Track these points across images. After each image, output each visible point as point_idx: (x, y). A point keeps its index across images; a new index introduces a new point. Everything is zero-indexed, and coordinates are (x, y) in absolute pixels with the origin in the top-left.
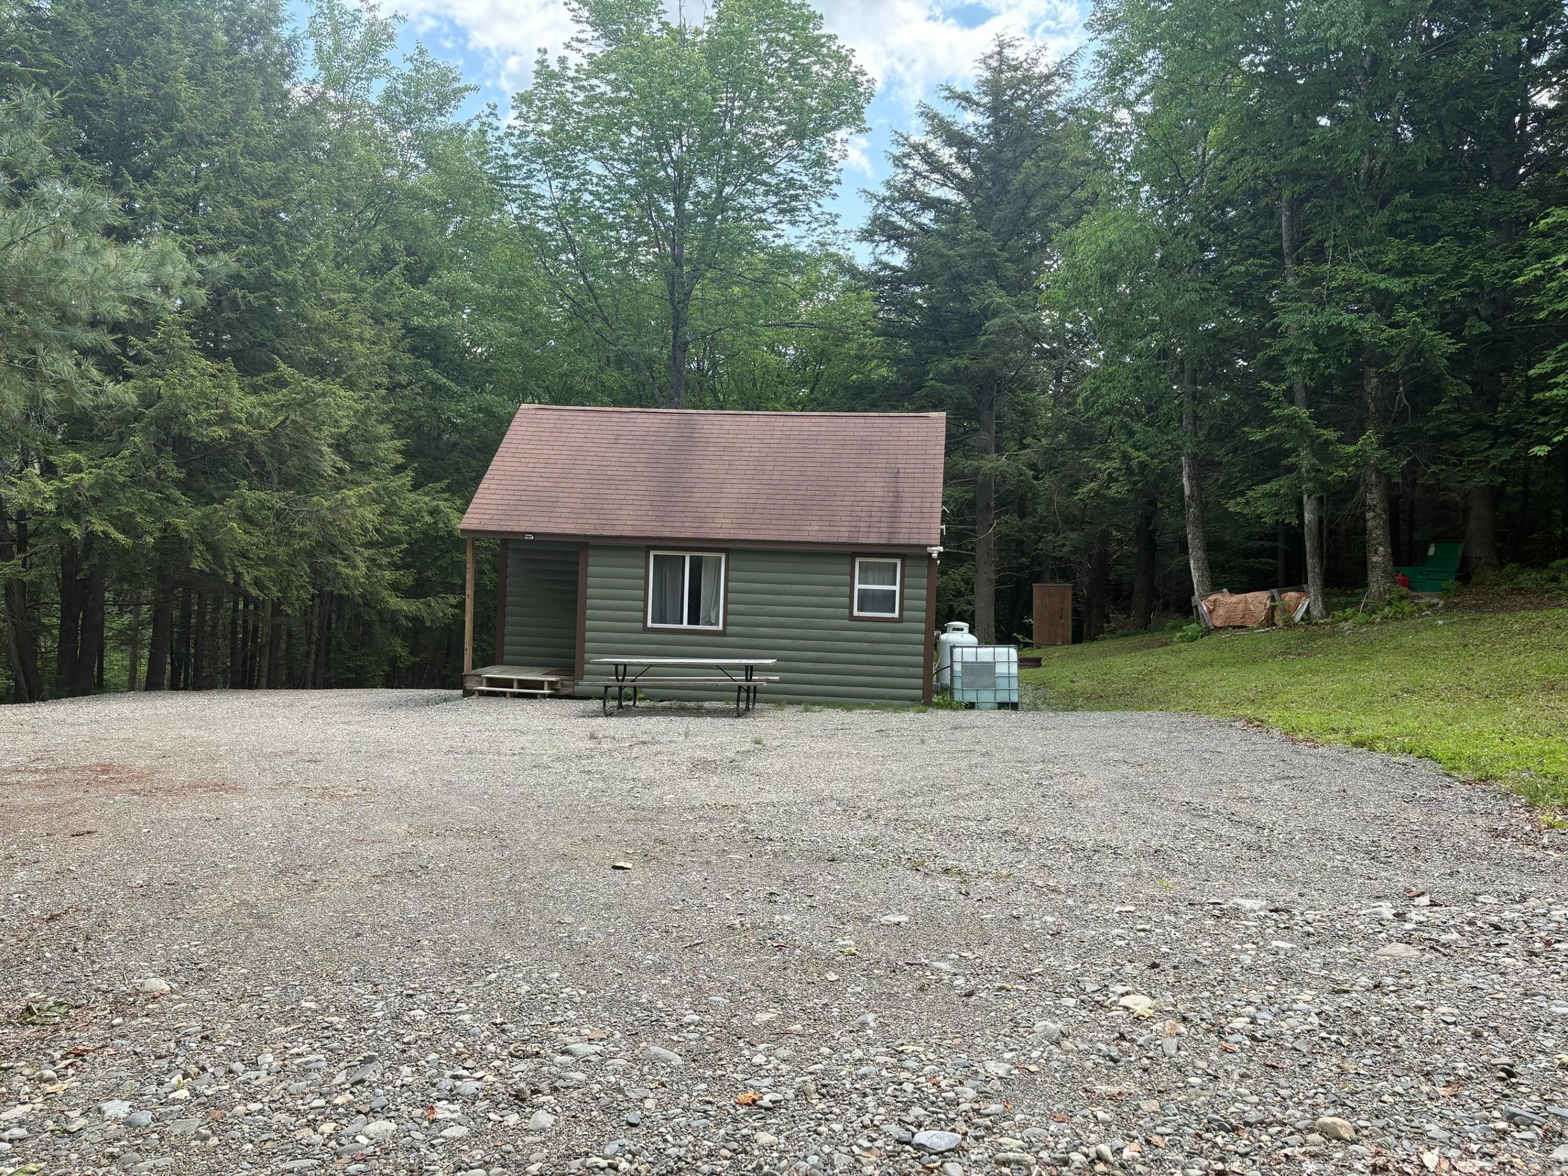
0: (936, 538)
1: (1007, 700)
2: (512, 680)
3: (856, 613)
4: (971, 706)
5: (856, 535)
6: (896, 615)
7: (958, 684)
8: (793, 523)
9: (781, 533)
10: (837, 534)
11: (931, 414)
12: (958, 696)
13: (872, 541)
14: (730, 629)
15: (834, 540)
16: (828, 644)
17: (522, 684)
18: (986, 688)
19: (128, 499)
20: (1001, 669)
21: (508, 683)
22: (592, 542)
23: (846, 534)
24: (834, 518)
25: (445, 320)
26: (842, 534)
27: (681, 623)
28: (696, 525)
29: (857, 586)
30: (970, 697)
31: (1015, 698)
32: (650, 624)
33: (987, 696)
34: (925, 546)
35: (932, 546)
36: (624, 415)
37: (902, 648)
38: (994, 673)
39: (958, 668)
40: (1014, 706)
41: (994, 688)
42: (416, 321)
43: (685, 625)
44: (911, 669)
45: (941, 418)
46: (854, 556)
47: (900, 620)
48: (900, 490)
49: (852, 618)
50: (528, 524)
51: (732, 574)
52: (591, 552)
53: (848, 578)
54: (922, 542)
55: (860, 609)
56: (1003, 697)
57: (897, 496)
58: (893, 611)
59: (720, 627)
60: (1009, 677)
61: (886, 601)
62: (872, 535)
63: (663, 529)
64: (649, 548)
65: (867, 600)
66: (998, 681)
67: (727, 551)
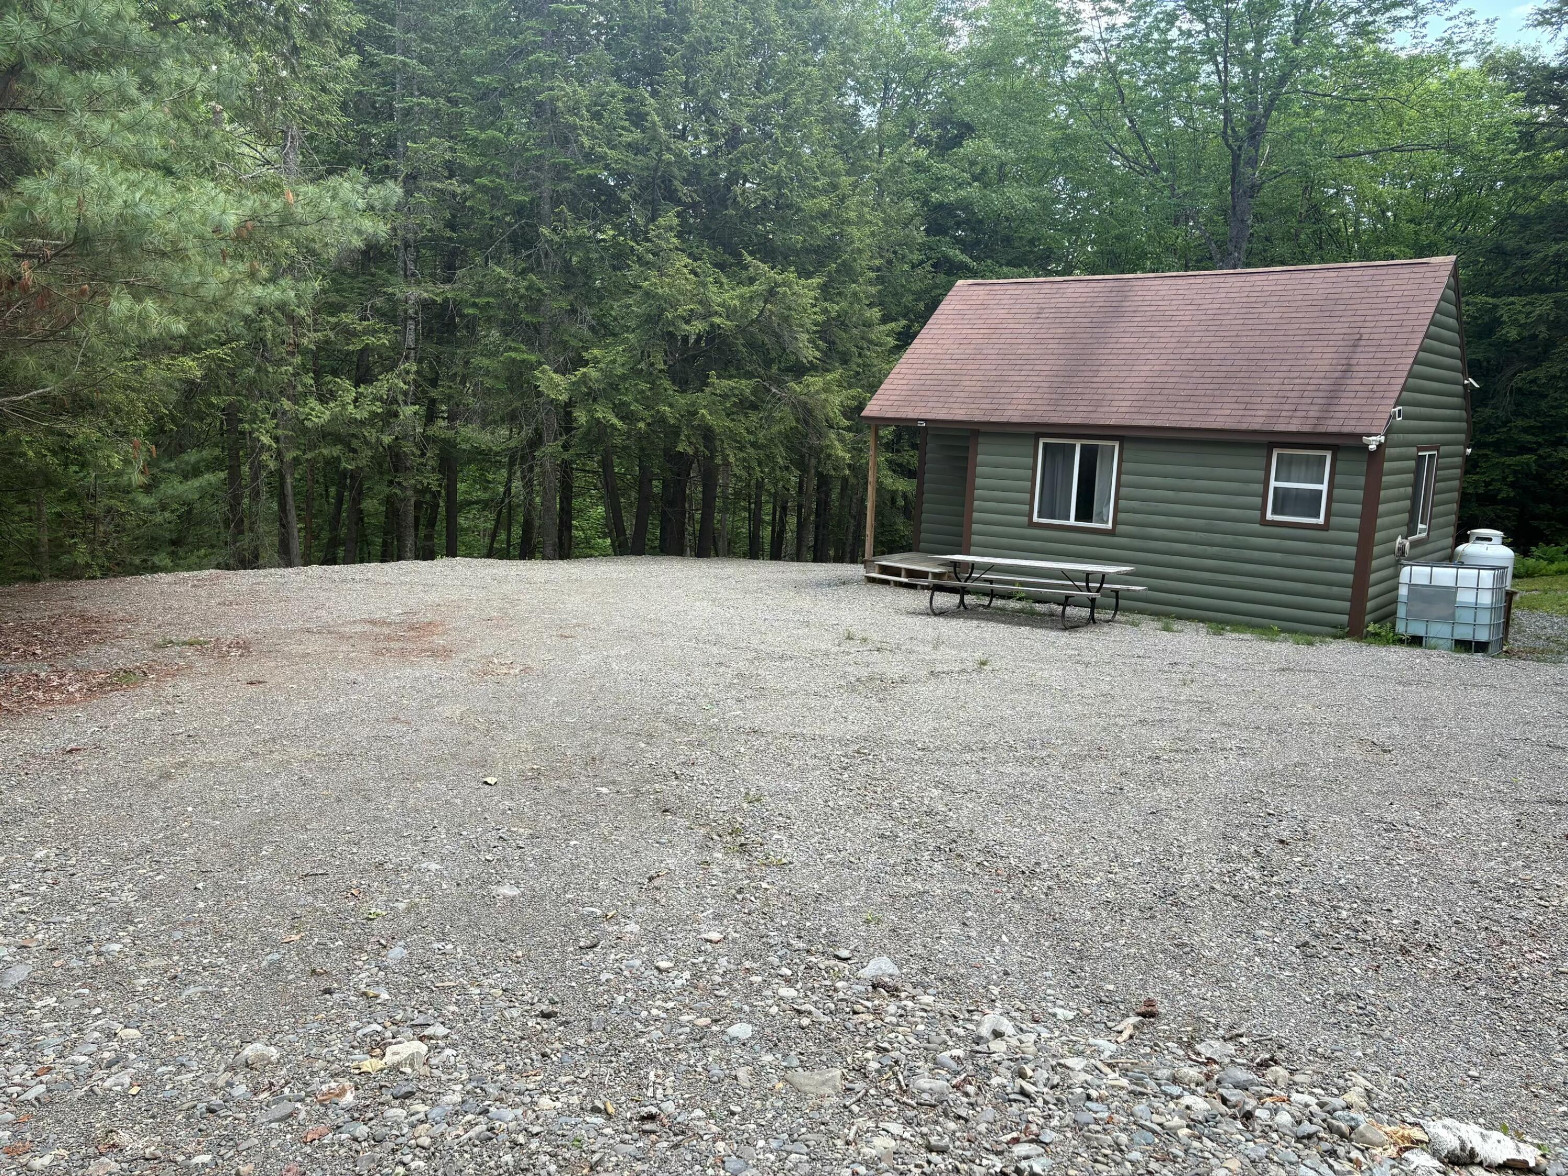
0: (1380, 424)
1: (1470, 638)
2: (900, 569)
3: (1269, 516)
4: (1416, 641)
5: (1274, 420)
6: (1321, 520)
7: (1402, 611)
8: (1202, 406)
9: (1182, 418)
10: (1250, 419)
11: (1433, 260)
12: (1400, 627)
13: (1293, 428)
14: (1121, 528)
15: (1244, 427)
16: (1234, 552)
17: (911, 573)
18: (1441, 619)
19: (626, 389)
20: (1465, 597)
21: (896, 572)
22: (982, 429)
23: (1261, 420)
24: (1254, 400)
25: (963, 193)
26: (1256, 420)
27: (1068, 519)
28: (1090, 409)
29: (1273, 484)
30: (1417, 629)
31: (1483, 636)
32: (1035, 519)
33: (1440, 630)
34: (1361, 435)
35: (1369, 435)
36: (1056, 286)
37: (1327, 562)
38: (1455, 601)
39: (1403, 591)
40: (1481, 647)
41: (1451, 620)
42: (935, 197)
43: (1072, 522)
44: (1335, 589)
45: (1445, 264)
46: (1271, 446)
47: (1325, 527)
48: (1354, 362)
49: (1264, 522)
50: (923, 410)
51: (1125, 466)
52: (980, 440)
53: (1262, 474)
54: (1359, 430)
55: (1274, 512)
56: (1464, 633)
57: (1347, 370)
58: (1318, 516)
59: (1109, 526)
60: (1476, 607)
61: (1310, 502)
62: (1294, 421)
63: (1053, 414)
64: (1038, 436)
65: (1284, 501)
66: (1458, 612)
67: (1121, 439)
